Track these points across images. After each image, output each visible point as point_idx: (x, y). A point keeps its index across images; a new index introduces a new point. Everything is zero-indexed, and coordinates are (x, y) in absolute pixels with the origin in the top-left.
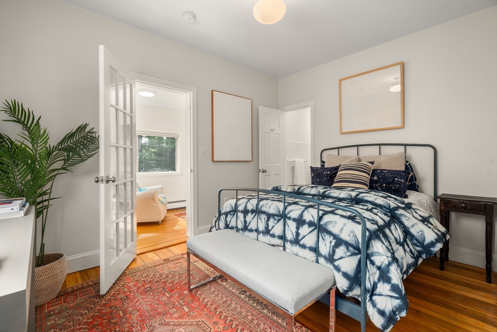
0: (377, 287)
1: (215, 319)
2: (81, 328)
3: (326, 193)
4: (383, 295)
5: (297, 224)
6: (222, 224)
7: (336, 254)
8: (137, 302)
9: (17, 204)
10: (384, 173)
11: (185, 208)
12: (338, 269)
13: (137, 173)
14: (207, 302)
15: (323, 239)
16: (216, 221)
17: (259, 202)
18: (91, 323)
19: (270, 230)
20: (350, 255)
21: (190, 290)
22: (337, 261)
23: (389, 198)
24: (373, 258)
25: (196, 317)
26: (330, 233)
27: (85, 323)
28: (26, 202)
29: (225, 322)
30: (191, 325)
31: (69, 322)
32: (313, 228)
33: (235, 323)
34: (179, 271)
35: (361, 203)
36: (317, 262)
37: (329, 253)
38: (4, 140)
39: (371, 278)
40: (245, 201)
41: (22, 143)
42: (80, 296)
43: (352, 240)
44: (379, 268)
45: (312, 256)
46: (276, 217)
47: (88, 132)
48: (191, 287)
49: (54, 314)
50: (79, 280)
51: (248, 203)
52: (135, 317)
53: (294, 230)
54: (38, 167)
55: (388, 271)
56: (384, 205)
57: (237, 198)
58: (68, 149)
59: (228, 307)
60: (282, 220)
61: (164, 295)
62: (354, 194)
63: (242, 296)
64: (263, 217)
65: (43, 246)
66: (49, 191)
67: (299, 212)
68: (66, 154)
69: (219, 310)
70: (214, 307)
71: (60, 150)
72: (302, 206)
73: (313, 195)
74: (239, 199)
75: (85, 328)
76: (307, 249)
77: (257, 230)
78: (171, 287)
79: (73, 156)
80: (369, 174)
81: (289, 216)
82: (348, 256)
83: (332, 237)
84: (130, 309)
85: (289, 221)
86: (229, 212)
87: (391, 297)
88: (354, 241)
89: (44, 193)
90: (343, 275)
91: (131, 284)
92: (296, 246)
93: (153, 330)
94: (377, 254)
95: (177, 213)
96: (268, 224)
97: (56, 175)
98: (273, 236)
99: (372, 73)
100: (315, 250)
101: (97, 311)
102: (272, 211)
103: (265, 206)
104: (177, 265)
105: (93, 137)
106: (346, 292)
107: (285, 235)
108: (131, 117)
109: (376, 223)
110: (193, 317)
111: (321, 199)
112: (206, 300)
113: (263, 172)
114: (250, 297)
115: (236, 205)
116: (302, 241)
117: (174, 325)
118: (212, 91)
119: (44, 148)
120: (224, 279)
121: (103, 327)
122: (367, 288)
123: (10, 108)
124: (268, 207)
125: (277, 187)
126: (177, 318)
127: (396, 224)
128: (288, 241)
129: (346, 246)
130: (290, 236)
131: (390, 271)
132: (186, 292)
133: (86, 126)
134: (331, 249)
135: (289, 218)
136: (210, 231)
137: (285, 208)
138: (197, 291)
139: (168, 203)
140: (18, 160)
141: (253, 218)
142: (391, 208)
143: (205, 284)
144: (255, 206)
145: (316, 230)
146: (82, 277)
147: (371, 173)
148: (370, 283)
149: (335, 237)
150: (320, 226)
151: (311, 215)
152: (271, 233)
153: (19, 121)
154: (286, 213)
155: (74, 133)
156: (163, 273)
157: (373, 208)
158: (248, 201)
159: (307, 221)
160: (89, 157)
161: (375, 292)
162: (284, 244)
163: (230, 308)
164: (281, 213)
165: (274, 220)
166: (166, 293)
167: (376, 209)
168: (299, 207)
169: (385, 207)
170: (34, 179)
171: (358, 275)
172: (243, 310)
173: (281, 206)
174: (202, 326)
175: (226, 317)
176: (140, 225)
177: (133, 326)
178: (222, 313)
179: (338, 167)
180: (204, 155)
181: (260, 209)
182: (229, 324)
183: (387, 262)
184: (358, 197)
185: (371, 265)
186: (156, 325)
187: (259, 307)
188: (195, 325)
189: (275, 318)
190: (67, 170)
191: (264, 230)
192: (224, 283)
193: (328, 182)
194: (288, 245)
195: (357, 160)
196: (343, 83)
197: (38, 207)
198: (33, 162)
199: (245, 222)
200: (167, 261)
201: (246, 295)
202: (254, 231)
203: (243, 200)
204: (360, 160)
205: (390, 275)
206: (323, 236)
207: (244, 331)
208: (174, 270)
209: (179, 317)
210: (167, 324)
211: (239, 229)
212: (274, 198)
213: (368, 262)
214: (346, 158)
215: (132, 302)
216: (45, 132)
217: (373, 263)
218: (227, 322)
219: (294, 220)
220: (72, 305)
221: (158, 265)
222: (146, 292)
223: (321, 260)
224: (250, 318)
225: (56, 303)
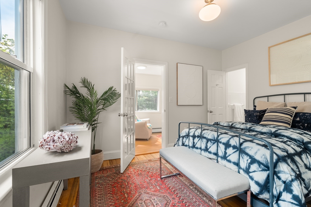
0: (282, 195)
1: (173, 196)
2: (109, 187)
3: (251, 128)
4: (286, 201)
5: (225, 146)
6: (181, 143)
7: (251, 168)
8: (134, 179)
9: (85, 124)
10: (306, 115)
11: (161, 132)
12: (252, 178)
13: (136, 112)
14: (170, 186)
15: (243, 158)
16: (177, 141)
17: (202, 131)
18: (113, 185)
19: (208, 149)
20: (261, 170)
21: (161, 178)
22: (252, 173)
23: (305, 135)
24: (279, 175)
25: (163, 193)
26: (247, 154)
27: (111, 185)
28: (89, 124)
29: (179, 199)
30: (160, 196)
31: (104, 183)
32: (236, 150)
33: (185, 201)
34: (156, 168)
35: (279, 136)
36: (239, 172)
37: (246, 168)
38: (81, 96)
39: (277, 188)
40: (194, 130)
41: (87, 97)
42: (109, 172)
43: (263, 160)
44: (284, 182)
45: (235, 168)
46: (212, 141)
47: (113, 91)
48: (162, 177)
49: (98, 178)
50: (109, 164)
51: (196, 131)
52: (133, 186)
53: (223, 150)
54: (93, 108)
55: (291, 185)
56: (298, 139)
57: (189, 128)
58: (104, 99)
59: (182, 192)
60: (216, 143)
61: (147, 178)
62: (273, 130)
63: (191, 187)
64: (205, 140)
65: (94, 145)
66: (97, 119)
67: (227, 139)
68: (104, 102)
69: (176, 192)
70: (174, 190)
71: (102, 100)
72: (230, 135)
73: (242, 129)
74: (191, 129)
75: (110, 187)
76: (232, 163)
77: (200, 148)
78: (151, 175)
79: (107, 103)
80: (292, 116)
81: (220, 141)
82: (260, 171)
83: (248, 157)
84: (131, 182)
85: (220, 144)
86: (185, 136)
87: (292, 203)
88: (265, 161)
89: (95, 120)
90: (255, 183)
91: (132, 170)
92: (225, 160)
93: (141, 195)
94: (282, 172)
95: (158, 135)
96: (207, 145)
97: (100, 112)
98: (210, 153)
99: (297, 40)
100: (237, 164)
101: (116, 180)
102: (210, 137)
103: (206, 134)
104: (155, 164)
105: (115, 93)
106: (258, 194)
107: (218, 153)
108: (133, 82)
109: (287, 152)
110: (161, 193)
111: (248, 132)
112: (169, 185)
113: (210, 112)
114: (196, 188)
115: (189, 132)
116: (228, 157)
117: (151, 195)
118: (177, 64)
119: (95, 99)
120: (181, 176)
121: (118, 188)
122: (274, 194)
123: (83, 81)
124: (207, 134)
125: (217, 122)
126: (153, 192)
127: (308, 154)
128: (219, 156)
129: (258, 164)
130: (221, 153)
131: (293, 185)
132: (159, 179)
133: (112, 87)
134: (248, 165)
135: (221, 142)
136: (174, 146)
137: (218, 136)
138: (165, 180)
139: (153, 129)
140: (86, 105)
141: (199, 140)
142: (304, 141)
143: (170, 177)
144: (200, 134)
145: (238, 152)
146: (110, 163)
147: (293, 116)
148: (277, 192)
149: (251, 157)
150: (240, 149)
151: (234, 142)
152: (209, 150)
153: (86, 87)
154: (219, 139)
155: (107, 91)
156: (148, 167)
157: (287, 141)
158: (196, 130)
159: (232, 145)
160: (113, 103)
161: (280, 198)
162: (217, 158)
163: (183, 192)
164: (216, 139)
165: (211, 143)
166: (149, 178)
167: (290, 141)
168: (228, 136)
169: (299, 141)
170: (92, 113)
171: (267, 184)
172: (190, 195)
173: (215, 134)
174: (166, 198)
175: (180, 197)
176: (137, 140)
177: (131, 190)
178: (178, 194)
179: (266, 110)
180: (172, 101)
181: (202, 136)
182: (182, 201)
183: (290, 179)
184: (277, 132)
185: (278, 179)
186: (143, 192)
187: (201, 195)
188: (162, 197)
189: (210, 203)
190: (104, 109)
191: (205, 148)
192: (181, 178)
193: (258, 121)
194: (219, 159)
195: (284, 105)
196: (271, 49)
197: (93, 127)
198: (91, 106)
199: (194, 142)
200: (150, 161)
201: (194, 187)
202: (199, 149)
203: (193, 129)
204: (285, 105)
205: (292, 188)
206: (242, 156)
207: (190, 206)
208: (154, 166)
209: (154, 191)
210: (148, 193)
211: (190, 147)
212: (213, 129)
213: (275, 177)
214: (273, 103)
215: (131, 179)
216: (96, 91)
217: (279, 178)
218: (181, 199)
219: (223, 144)
220: (105, 175)
221: (146, 162)
222: (139, 175)
223: (241, 171)
224: (194, 200)
225: (99, 173)
